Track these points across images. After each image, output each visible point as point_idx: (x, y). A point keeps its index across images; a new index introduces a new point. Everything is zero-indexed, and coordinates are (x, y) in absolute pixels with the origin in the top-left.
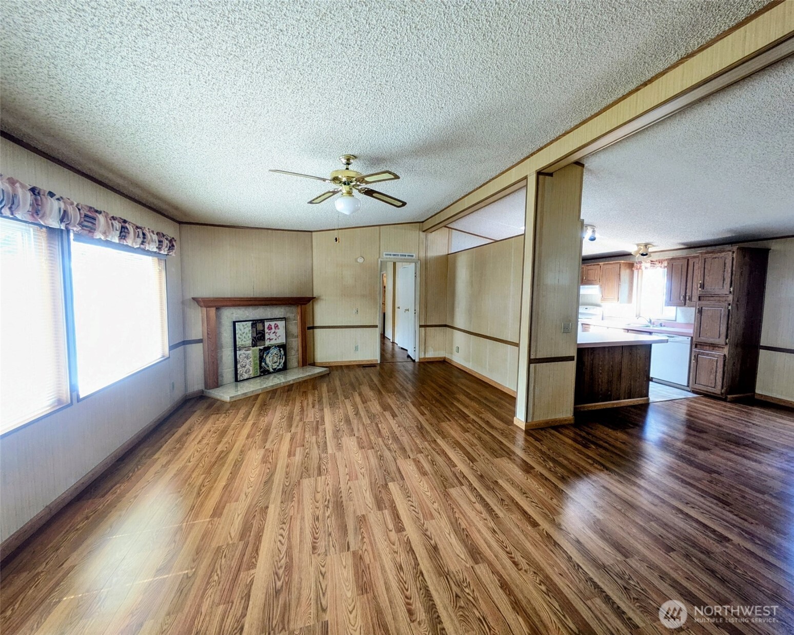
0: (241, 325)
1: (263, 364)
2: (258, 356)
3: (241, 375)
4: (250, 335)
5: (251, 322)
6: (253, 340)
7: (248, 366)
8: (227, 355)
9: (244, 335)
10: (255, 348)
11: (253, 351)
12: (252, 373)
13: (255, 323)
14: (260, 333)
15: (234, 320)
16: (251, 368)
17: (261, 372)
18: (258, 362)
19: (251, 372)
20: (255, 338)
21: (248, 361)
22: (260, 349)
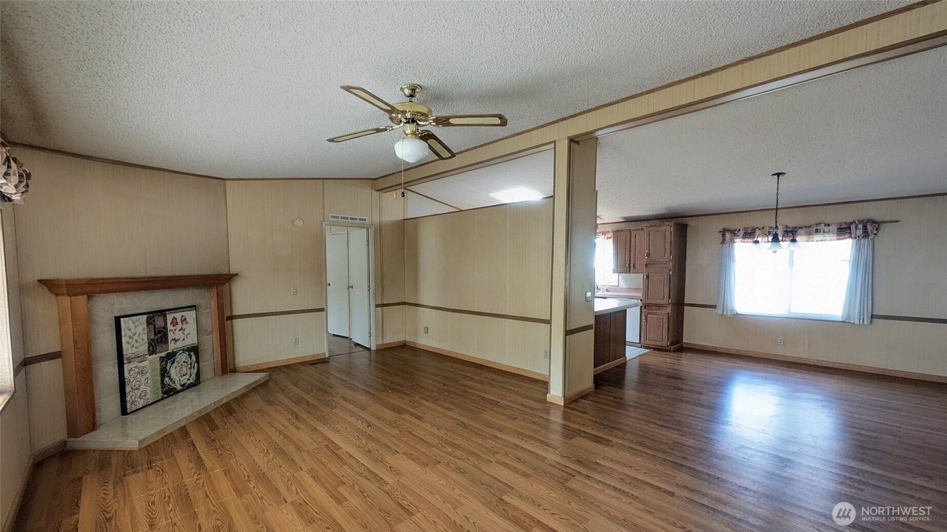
0: (131, 323)
1: (167, 379)
2: (158, 368)
3: (133, 403)
4: (145, 337)
5: (145, 317)
6: (150, 344)
7: (143, 387)
8: (107, 373)
9: (136, 337)
10: (154, 356)
11: (151, 361)
12: (150, 398)
13: (153, 316)
14: (159, 332)
15: (117, 315)
16: (148, 390)
17: (164, 393)
18: (159, 378)
19: (148, 396)
20: (153, 340)
21: (143, 379)
22: (161, 358)
